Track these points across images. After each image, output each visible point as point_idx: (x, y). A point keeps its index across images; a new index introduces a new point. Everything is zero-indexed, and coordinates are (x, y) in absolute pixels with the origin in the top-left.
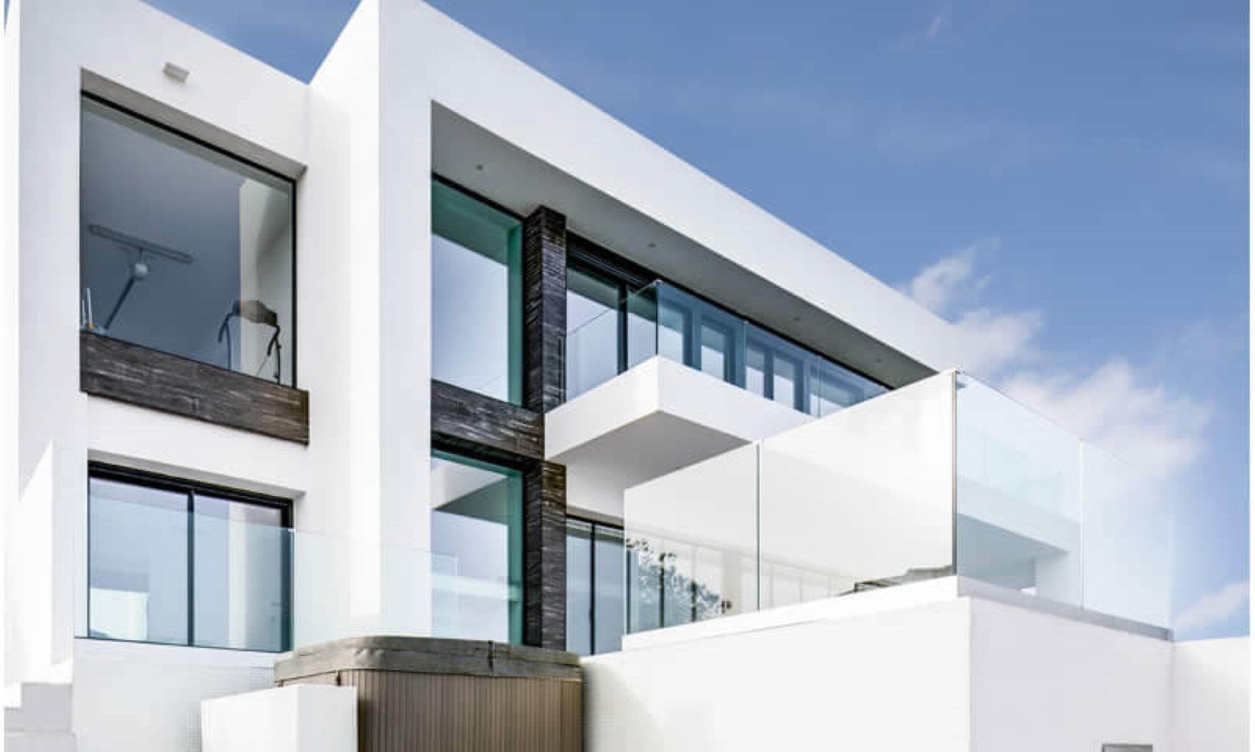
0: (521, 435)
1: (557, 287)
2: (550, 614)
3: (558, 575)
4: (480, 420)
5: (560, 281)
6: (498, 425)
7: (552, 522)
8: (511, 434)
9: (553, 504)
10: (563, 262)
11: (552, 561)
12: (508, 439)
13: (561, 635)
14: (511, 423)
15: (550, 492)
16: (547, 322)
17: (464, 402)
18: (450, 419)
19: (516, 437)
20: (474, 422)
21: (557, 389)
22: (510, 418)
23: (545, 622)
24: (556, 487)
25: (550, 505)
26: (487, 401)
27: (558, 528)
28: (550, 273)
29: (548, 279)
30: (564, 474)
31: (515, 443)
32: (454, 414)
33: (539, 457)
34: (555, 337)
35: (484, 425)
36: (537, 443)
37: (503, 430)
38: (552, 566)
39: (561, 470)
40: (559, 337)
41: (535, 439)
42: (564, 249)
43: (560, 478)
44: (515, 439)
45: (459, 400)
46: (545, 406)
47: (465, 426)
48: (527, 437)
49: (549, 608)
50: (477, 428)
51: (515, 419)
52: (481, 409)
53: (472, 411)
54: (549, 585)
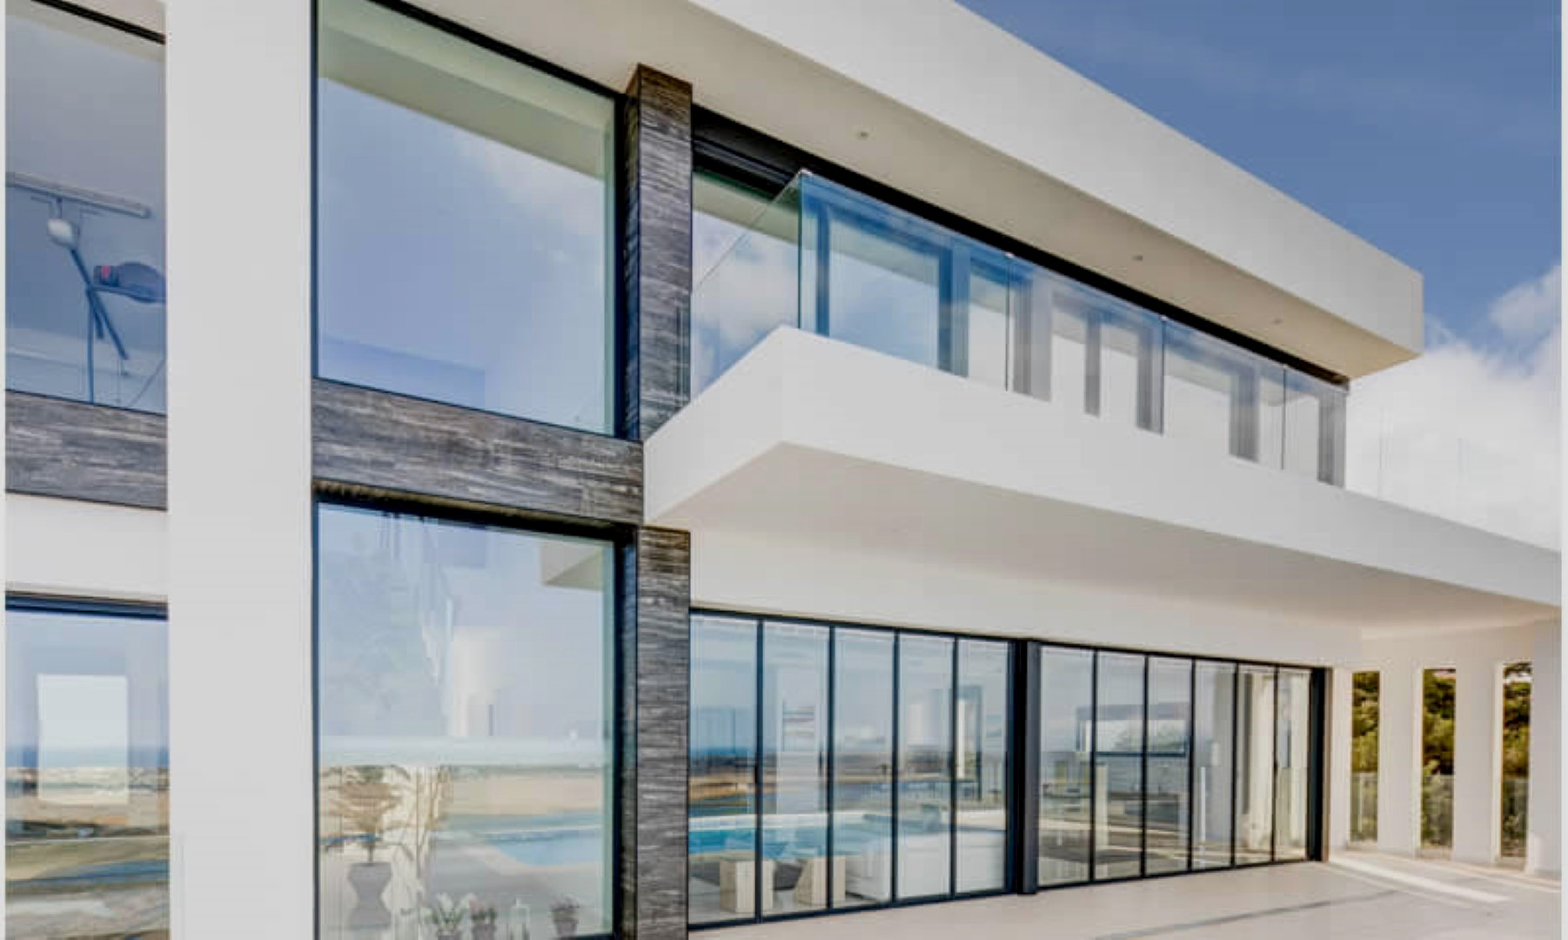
0: (592, 484)
1: (674, 214)
2: (652, 797)
3: (672, 725)
4: (497, 460)
5: (678, 201)
6: (538, 467)
7: (659, 632)
8: (570, 482)
9: (662, 600)
10: (686, 167)
11: (660, 702)
12: (565, 492)
13: (679, 829)
14: (567, 463)
15: (655, 580)
16: (650, 275)
17: (462, 431)
18: (426, 464)
19: (580, 487)
20: (483, 465)
21: (672, 395)
22: (566, 455)
23: (643, 810)
24: (668, 570)
25: (656, 603)
26: (512, 425)
27: (670, 644)
28: (656, 188)
29: (651, 199)
30: (686, 547)
31: (579, 498)
32: (435, 454)
33: (633, 520)
34: (666, 303)
35: (508, 470)
36: (628, 495)
37: (553, 478)
38: (658, 712)
39: (682, 539)
40: (676, 303)
41: (623, 489)
42: (688, 145)
43: (676, 553)
44: (580, 491)
45: (445, 427)
46: (643, 428)
47: (461, 475)
48: (606, 485)
49: (652, 786)
50: (491, 477)
51: (577, 454)
52: (496, 441)
53: (479, 444)
54: (649, 746)
